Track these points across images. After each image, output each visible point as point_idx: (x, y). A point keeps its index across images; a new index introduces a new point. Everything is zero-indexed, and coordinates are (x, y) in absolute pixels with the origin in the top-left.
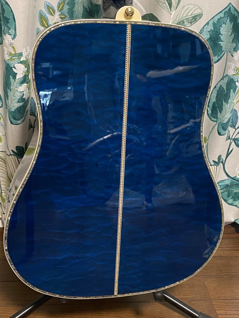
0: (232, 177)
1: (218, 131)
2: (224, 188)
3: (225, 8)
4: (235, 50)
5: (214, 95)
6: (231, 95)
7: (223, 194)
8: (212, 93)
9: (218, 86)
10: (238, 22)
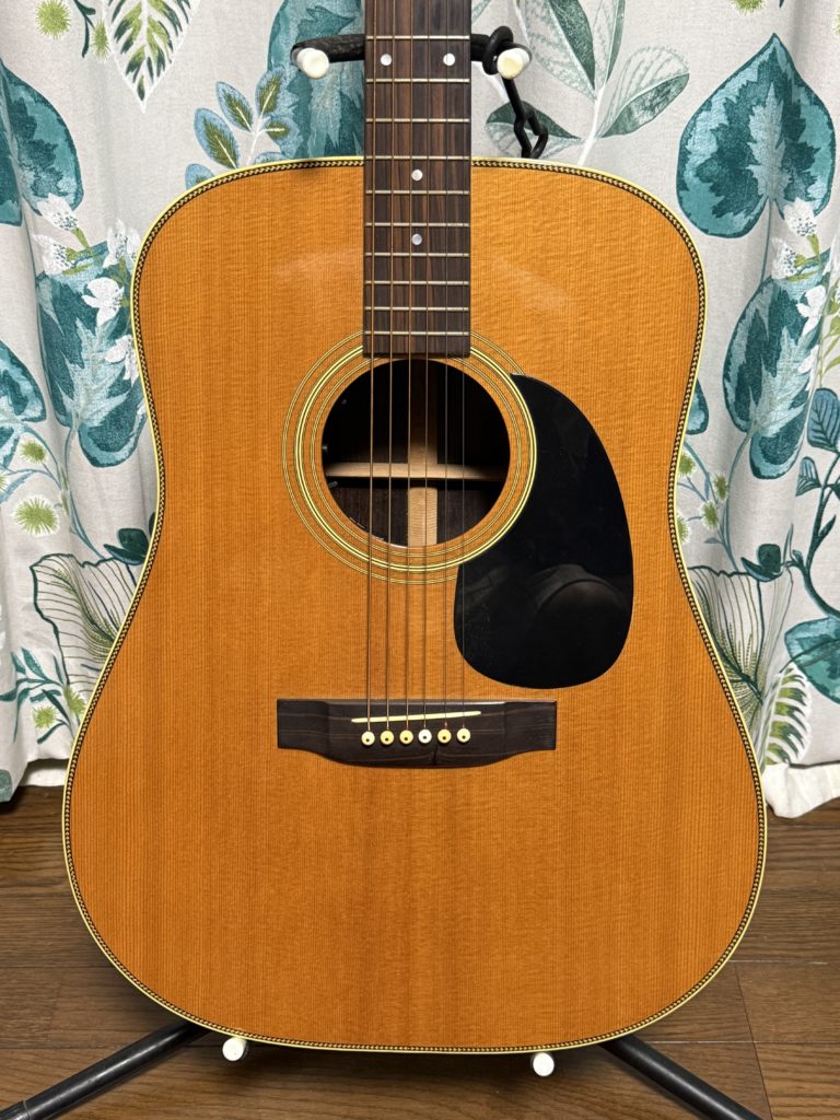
1: (753, 465)
2: (813, 649)
3: (761, 53)
4: (789, 195)
5: (742, 341)
6: (784, 347)
7: (811, 670)
8: (735, 334)
9: (750, 313)
10: (794, 99)
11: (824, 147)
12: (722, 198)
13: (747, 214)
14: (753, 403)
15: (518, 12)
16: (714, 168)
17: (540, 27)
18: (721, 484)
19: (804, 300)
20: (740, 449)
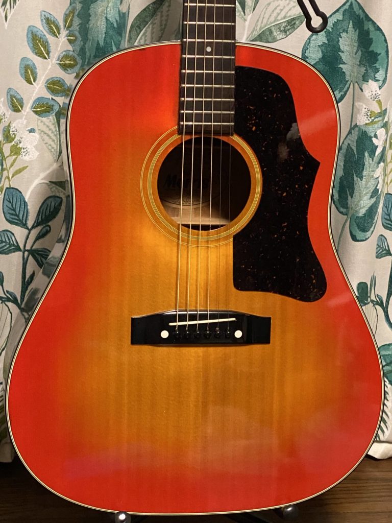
1: (352, 234)
3: (344, 4)
4: (365, 79)
6: (366, 163)
10: (366, 28)
11: (383, 52)
13: (340, 91)
14: (349, 197)
19: (376, 136)
20: (343, 227)
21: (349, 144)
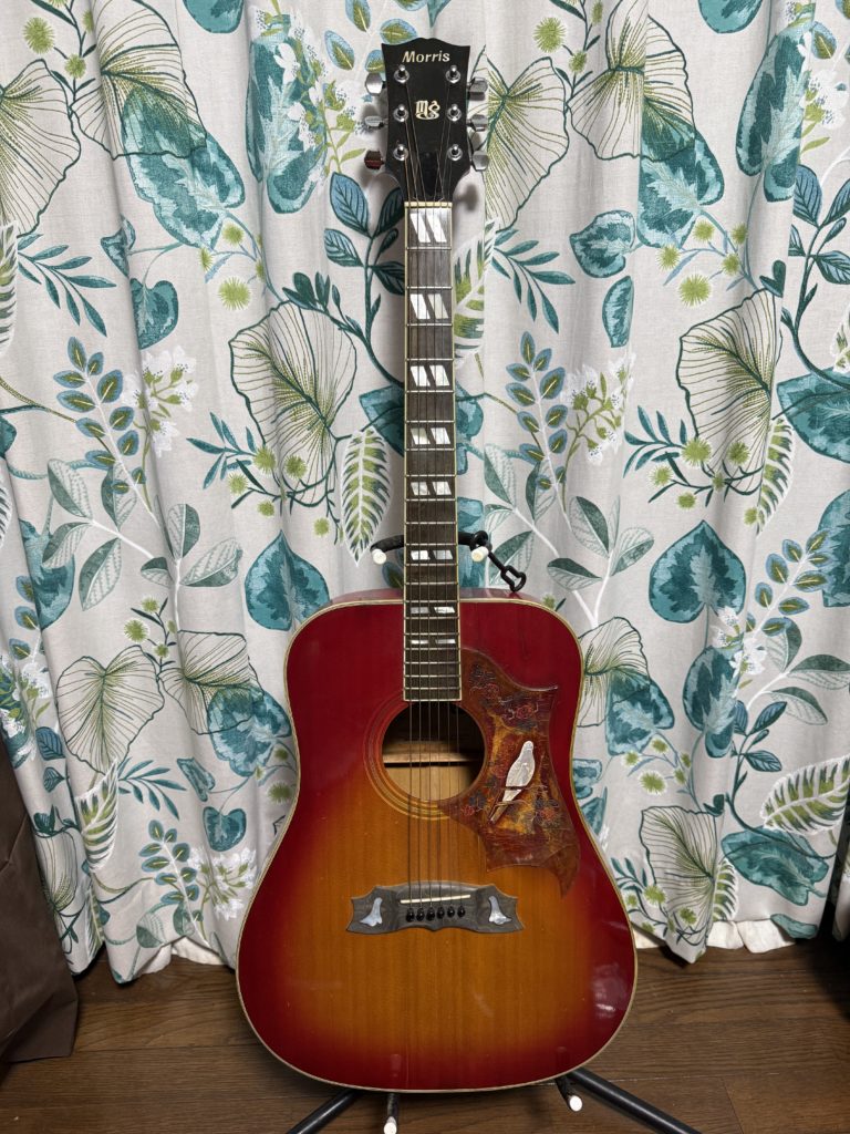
0: (754, 827)
1: (707, 749)
2: (738, 849)
3: (696, 529)
4: (721, 604)
5: (694, 679)
6: (723, 684)
7: (738, 862)
8: (689, 674)
9: (699, 664)
10: (720, 555)
11: (740, 580)
12: (675, 602)
13: (693, 609)
14: (705, 715)
15: (565, 515)
16: (670, 587)
17: (578, 523)
18: (685, 758)
19: (733, 659)
20: (699, 739)
21: (703, 664)
